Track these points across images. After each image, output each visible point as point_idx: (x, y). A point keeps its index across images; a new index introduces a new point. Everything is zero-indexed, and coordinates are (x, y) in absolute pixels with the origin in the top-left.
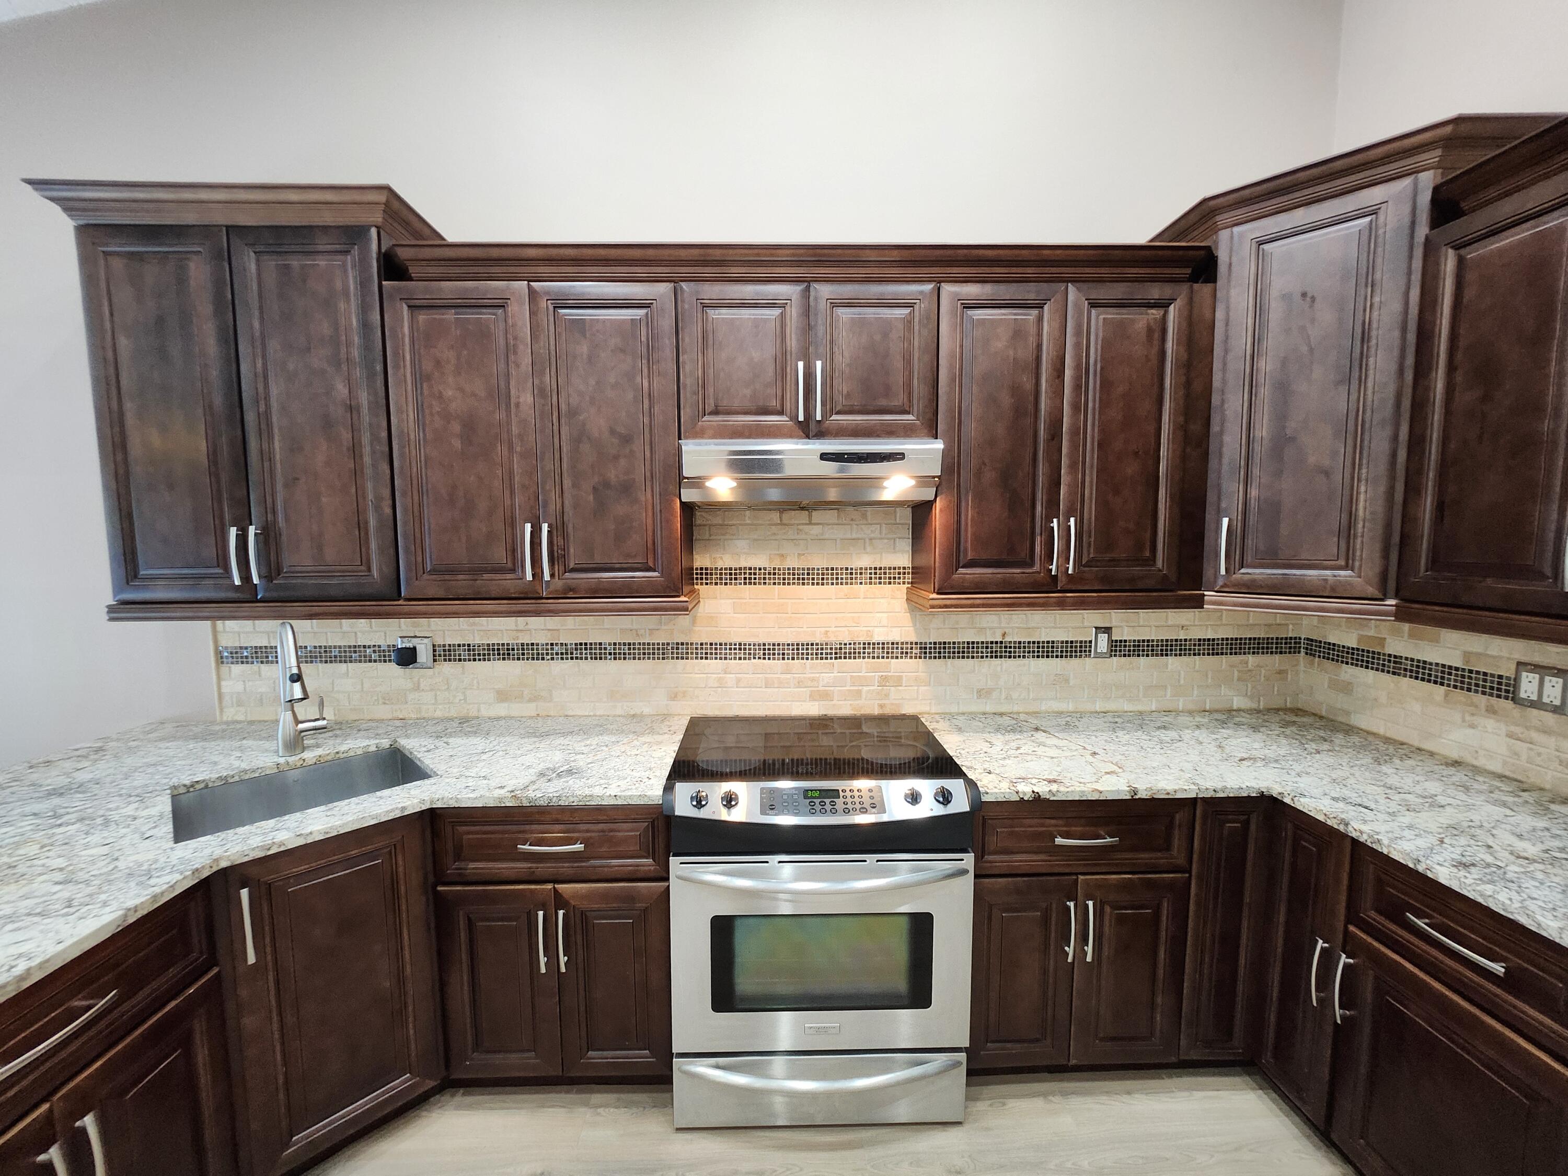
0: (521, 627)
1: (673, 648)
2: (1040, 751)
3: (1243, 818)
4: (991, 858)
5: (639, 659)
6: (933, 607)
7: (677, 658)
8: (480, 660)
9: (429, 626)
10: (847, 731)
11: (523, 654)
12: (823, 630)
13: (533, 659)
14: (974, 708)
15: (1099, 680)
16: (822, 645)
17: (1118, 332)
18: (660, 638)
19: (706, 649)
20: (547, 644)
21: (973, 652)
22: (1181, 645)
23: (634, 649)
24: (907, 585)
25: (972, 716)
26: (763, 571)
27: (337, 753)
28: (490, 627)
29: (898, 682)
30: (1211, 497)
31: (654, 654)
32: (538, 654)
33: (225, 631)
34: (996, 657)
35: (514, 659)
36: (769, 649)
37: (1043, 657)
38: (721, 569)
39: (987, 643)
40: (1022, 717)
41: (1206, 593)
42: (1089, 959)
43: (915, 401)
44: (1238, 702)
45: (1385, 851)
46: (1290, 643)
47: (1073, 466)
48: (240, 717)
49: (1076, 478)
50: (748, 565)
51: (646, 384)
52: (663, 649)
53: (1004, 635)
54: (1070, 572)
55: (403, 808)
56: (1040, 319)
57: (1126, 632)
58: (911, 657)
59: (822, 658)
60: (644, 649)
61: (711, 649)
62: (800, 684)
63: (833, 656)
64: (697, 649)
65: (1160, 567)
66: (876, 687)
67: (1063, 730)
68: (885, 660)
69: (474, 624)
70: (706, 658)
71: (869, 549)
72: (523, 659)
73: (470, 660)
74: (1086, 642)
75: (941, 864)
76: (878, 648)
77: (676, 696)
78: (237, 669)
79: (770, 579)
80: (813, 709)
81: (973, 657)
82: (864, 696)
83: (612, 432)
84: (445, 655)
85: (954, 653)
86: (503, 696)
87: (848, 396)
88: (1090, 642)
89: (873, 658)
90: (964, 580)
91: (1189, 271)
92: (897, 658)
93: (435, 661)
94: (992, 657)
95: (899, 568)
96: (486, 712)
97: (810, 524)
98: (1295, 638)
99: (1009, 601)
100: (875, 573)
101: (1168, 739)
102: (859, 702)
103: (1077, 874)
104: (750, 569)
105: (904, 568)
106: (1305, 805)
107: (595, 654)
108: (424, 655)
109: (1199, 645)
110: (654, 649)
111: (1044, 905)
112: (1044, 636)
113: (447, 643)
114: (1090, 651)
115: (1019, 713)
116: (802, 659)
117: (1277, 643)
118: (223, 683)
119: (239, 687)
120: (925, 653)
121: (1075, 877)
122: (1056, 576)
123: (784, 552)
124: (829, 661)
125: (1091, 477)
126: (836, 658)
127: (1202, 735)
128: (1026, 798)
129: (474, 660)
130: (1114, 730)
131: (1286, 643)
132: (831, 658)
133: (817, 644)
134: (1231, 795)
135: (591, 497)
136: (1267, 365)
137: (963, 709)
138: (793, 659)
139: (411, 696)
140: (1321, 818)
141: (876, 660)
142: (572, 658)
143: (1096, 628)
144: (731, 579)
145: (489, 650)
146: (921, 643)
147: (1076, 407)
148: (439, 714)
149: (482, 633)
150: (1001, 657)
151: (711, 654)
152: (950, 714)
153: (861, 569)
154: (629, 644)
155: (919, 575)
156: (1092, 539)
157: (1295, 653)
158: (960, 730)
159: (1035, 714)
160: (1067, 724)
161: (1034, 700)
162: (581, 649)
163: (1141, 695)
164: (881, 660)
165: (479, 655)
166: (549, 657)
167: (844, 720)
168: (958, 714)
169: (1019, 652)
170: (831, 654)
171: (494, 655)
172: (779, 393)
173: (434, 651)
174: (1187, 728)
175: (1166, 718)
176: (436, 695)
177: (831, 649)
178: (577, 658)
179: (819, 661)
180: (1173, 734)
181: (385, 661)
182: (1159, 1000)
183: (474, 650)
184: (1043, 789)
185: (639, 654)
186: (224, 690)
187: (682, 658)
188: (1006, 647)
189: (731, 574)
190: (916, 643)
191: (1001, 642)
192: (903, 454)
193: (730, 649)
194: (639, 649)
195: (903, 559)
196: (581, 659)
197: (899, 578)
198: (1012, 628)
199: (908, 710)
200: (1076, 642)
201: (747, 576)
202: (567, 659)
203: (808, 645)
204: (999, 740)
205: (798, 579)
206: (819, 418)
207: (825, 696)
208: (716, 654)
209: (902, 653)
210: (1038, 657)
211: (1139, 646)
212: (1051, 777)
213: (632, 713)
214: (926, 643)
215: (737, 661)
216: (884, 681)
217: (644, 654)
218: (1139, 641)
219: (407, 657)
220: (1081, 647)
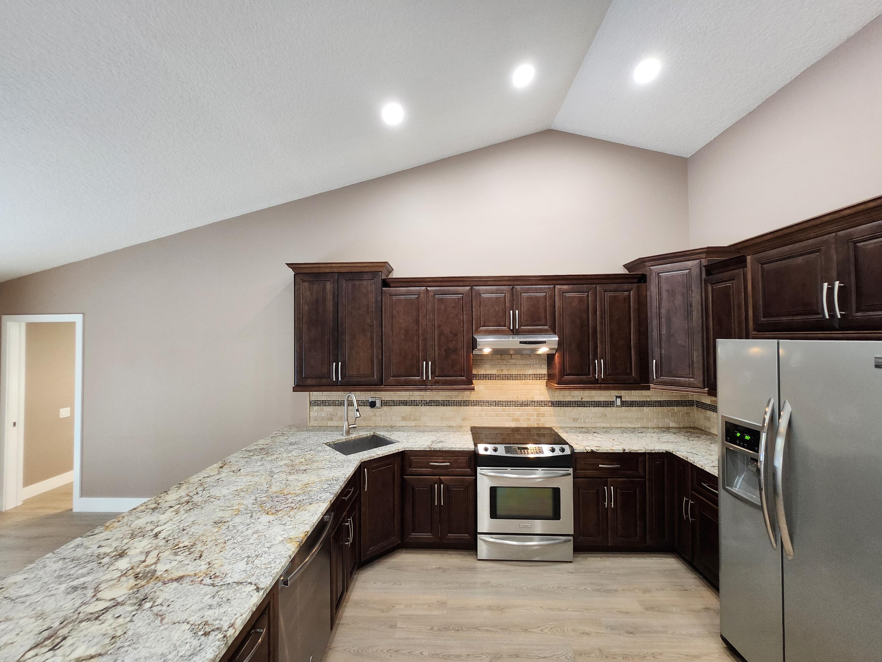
0: (411, 395)
1: (463, 402)
2: (595, 439)
3: (662, 460)
4: (578, 471)
5: (452, 406)
6: (556, 389)
7: (465, 406)
8: (396, 406)
9: (380, 394)
10: (526, 433)
11: (411, 404)
12: (516, 396)
13: (415, 406)
14: (572, 425)
15: (618, 415)
16: (516, 401)
17: (614, 299)
18: (459, 399)
19: (475, 402)
20: (420, 400)
21: (571, 405)
22: (648, 403)
23: (450, 402)
24: (546, 380)
25: (571, 428)
26: (495, 375)
27: (360, 436)
28: (401, 394)
29: (544, 415)
30: (650, 352)
31: (457, 404)
32: (416, 404)
33: (313, 395)
34: (579, 406)
35: (408, 406)
36: (497, 403)
37: (597, 407)
38: (480, 375)
39: (576, 401)
40: (590, 429)
41: (651, 385)
42: (613, 507)
43: (548, 323)
44: (672, 425)
45: (696, 465)
46: (690, 402)
47: (602, 342)
48: (316, 425)
49: (603, 346)
50: (490, 373)
51: (462, 317)
52: (460, 402)
53: (582, 398)
54: (602, 377)
55: (399, 450)
56: (588, 296)
57: (627, 398)
58: (548, 406)
59: (516, 406)
60: (453, 402)
61: (477, 403)
62: (508, 415)
63: (520, 405)
64: (472, 402)
65: (634, 375)
66: (536, 417)
67: (604, 433)
68: (539, 407)
69: (396, 393)
70: (475, 406)
71: (532, 368)
72: (411, 406)
73: (393, 406)
74: (612, 401)
75: (561, 471)
76: (536, 403)
77: (464, 419)
78: (315, 408)
79: (497, 378)
80: (513, 425)
81: (571, 407)
82: (531, 420)
83: (451, 332)
84: (385, 404)
85: (564, 405)
86: (404, 419)
87: (526, 321)
88: (614, 401)
89: (534, 406)
90: (566, 380)
91: (637, 280)
92: (543, 406)
93: (382, 406)
94: (578, 407)
95: (543, 374)
96: (397, 424)
97: (511, 359)
98: (692, 401)
99: (582, 387)
100: (534, 376)
101: (641, 436)
102: (529, 422)
103: (607, 478)
104: (490, 374)
105: (545, 374)
106: (678, 454)
107: (436, 404)
108: (378, 404)
109: (655, 403)
110: (457, 402)
111: (597, 488)
112: (597, 399)
113: (386, 400)
114: (614, 405)
115: (589, 427)
116: (509, 406)
117: (685, 402)
118: (311, 413)
119: (316, 414)
120: (553, 405)
121: (606, 479)
122: (598, 379)
123: (502, 369)
124: (518, 407)
125: (608, 346)
126: (521, 406)
127: (654, 435)
128: (589, 451)
129: (395, 406)
130: (623, 433)
131: (688, 403)
132: (519, 406)
133: (514, 401)
134: (657, 452)
135: (444, 353)
136: (663, 311)
137: (569, 426)
138: (506, 406)
139: (373, 418)
140: (682, 457)
141: (535, 407)
142: (428, 406)
143: (616, 396)
144: (484, 378)
145: (400, 402)
146: (552, 401)
147: (601, 323)
148: (382, 425)
149: (398, 396)
150: (581, 406)
151: (477, 404)
152: (563, 427)
153: (529, 374)
154: (448, 401)
155: (550, 377)
156: (610, 367)
157: (692, 406)
158: (567, 432)
159: (595, 428)
160: (606, 431)
161: (594, 422)
162: (431, 402)
163: (634, 421)
164: (537, 407)
165: (397, 404)
166: (420, 405)
167: (524, 428)
168: (566, 427)
169: (588, 405)
170: (519, 405)
171: (401, 404)
172: (504, 320)
173: (382, 402)
174: (650, 433)
175: (643, 430)
176: (381, 418)
177: (519, 403)
178: (430, 405)
179: (515, 407)
180: (644, 435)
181: (365, 406)
182: (638, 523)
183: (395, 402)
184: (594, 449)
185: (452, 404)
186: (311, 415)
187: (467, 406)
188: (583, 403)
189: (484, 376)
190: (550, 401)
191: (581, 401)
192: (546, 342)
193: (484, 403)
194: (451, 402)
195: (544, 371)
196: (431, 406)
197: (543, 378)
198: (585, 396)
199: (547, 426)
200: (609, 401)
201: (490, 377)
202: (426, 406)
203: (511, 401)
204: (581, 436)
205: (507, 378)
206: (517, 328)
207: (517, 420)
208: (478, 404)
209: (545, 405)
210: (595, 407)
211: (632, 403)
212: (597, 446)
213: (449, 425)
214: (553, 401)
215: (486, 407)
216: (538, 415)
217: (453, 404)
218: (632, 401)
219: (373, 405)
220: (611, 403)
